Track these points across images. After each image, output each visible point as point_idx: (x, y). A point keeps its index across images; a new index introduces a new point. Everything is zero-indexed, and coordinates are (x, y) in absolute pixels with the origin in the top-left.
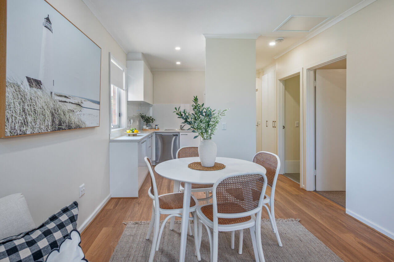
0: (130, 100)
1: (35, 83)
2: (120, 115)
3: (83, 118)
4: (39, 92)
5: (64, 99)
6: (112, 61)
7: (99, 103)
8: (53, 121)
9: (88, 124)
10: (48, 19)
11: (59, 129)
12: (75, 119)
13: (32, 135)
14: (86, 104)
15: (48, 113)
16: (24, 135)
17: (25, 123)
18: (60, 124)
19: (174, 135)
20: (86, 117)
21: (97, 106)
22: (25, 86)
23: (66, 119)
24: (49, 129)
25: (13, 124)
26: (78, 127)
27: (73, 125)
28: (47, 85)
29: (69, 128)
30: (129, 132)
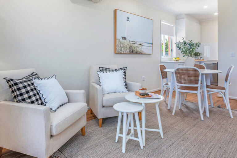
1: (124, 38)
2: (172, 50)
3: (142, 50)
4: (125, 41)
5: (134, 43)
6: (162, 22)
7: (152, 44)
8: (130, 50)
9: (146, 52)
10: (128, 18)
11: (132, 53)
12: (139, 49)
13: (123, 54)
14: (144, 44)
15: (128, 47)
16: (121, 53)
17: (121, 50)
18: (133, 51)
19: (213, 64)
20: (144, 49)
21: (151, 45)
22: (121, 39)
23: (135, 50)
24: (129, 52)
25: (118, 50)
26: (140, 53)
27: (138, 52)
28: (128, 39)
29: (136, 53)
30: (174, 59)
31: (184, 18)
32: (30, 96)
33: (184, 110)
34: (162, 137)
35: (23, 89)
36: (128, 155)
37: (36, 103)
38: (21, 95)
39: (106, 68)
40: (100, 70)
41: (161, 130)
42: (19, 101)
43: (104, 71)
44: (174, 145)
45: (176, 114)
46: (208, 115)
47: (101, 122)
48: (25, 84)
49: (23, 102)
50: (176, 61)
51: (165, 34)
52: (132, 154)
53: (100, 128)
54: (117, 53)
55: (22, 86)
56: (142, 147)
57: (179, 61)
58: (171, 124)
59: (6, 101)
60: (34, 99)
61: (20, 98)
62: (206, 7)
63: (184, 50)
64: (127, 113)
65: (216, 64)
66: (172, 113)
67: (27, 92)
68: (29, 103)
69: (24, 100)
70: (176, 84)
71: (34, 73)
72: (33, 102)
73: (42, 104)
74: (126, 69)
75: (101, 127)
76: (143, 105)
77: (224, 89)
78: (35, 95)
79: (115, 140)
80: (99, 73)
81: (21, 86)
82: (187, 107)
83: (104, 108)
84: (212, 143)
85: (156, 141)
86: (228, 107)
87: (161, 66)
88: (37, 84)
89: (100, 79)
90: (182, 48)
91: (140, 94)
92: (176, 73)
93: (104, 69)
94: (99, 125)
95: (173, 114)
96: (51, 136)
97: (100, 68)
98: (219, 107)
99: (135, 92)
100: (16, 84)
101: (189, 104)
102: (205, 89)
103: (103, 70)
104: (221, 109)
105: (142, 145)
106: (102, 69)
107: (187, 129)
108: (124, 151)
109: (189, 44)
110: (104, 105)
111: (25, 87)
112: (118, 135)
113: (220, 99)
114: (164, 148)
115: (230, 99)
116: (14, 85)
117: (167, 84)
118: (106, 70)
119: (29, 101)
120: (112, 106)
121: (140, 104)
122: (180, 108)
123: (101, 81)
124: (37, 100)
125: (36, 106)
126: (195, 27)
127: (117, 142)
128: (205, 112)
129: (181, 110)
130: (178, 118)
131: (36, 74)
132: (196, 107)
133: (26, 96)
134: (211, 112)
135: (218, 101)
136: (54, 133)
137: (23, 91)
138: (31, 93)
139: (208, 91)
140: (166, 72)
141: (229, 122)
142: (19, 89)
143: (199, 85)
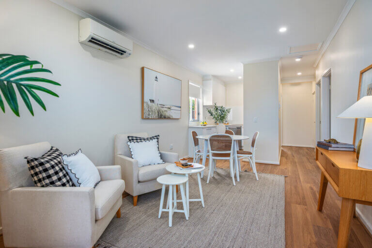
0: (204, 105)
1: (152, 101)
2: (199, 114)
3: (171, 114)
4: (153, 104)
5: (162, 106)
6: (190, 83)
7: (180, 107)
8: (158, 115)
9: (174, 117)
10: (156, 78)
11: (161, 118)
12: (167, 114)
13: (151, 119)
14: (172, 108)
15: (156, 111)
16: (148, 119)
17: (149, 115)
18: (161, 116)
19: (238, 128)
20: (173, 113)
21: (179, 109)
22: (149, 102)
23: (164, 114)
24: (157, 117)
25: (146, 115)
26: (169, 118)
27: (167, 117)
28: (156, 102)
29: (165, 118)
30: (201, 123)
31: (211, 80)
32: (60, 178)
33: (217, 177)
34: (204, 206)
35: (50, 169)
36: (175, 228)
37: (68, 185)
38: (49, 177)
39: (136, 137)
40: (130, 140)
41: (202, 199)
42: (47, 185)
43: (135, 141)
44: (215, 211)
45: (210, 182)
46: (238, 180)
47: (136, 199)
48: (52, 163)
49: (51, 185)
50: (204, 125)
51: (193, 96)
52: (179, 227)
53: (135, 207)
54: (144, 119)
55: (50, 166)
56: (187, 219)
57: (207, 126)
58: (208, 193)
59: (22, 186)
60: (64, 180)
61: (47, 181)
62: (232, 71)
63: (216, 116)
64: (166, 185)
65: (239, 128)
66: (206, 181)
67: (56, 173)
68: (59, 186)
69: (52, 183)
70: (210, 151)
71: (54, 148)
72: (64, 185)
73: (73, 185)
74: (158, 137)
75: (137, 205)
76: (187, 175)
77: (250, 153)
78: (65, 176)
79: (158, 216)
80: (129, 143)
81: (48, 165)
82: (218, 174)
83: (140, 184)
84: (246, 205)
85: (198, 211)
86: (255, 170)
87: (193, 132)
88: (67, 162)
89: (131, 150)
90: (214, 113)
91: (183, 165)
92: (210, 140)
93: (134, 138)
94: (133, 204)
95: (208, 182)
96: (96, 221)
97: (128, 137)
98: (246, 171)
99: (175, 163)
100: (42, 164)
101: (219, 171)
102: (236, 155)
103: (133, 140)
104: (247, 173)
105: (187, 216)
106: (131, 139)
107: (223, 195)
108: (170, 225)
109: (220, 110)
110: (141, 179)
111: (53, 167)
112: (161, 210)
113: (245, 163)
114: (207, 216)
115: (256, 163)
116: (39, 165)
117: (199, 151)
118: (137, 139)
119: (59, 183)
120: (155, 179)
121: (184, 175)
122: (212, 176)
123: (132, 153)
124: (68, 182)
125: (68, 189)
126: (221, 89)
127: (160, 218)
128: (235, 177)
129: (213, 177)
130: (213, 185)
131: (57, 150)
132: (226, 173)
133: (55, 178)
134: (240, 176)
135: (244, 165)
136: (100, 216)
137: (51, 172)
138: (61, 174)
139: (238, 157)
140: (198, 139)
141: (256, 184)
142: (46, 170)
143: (231, 152)
